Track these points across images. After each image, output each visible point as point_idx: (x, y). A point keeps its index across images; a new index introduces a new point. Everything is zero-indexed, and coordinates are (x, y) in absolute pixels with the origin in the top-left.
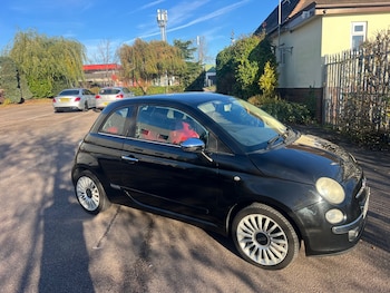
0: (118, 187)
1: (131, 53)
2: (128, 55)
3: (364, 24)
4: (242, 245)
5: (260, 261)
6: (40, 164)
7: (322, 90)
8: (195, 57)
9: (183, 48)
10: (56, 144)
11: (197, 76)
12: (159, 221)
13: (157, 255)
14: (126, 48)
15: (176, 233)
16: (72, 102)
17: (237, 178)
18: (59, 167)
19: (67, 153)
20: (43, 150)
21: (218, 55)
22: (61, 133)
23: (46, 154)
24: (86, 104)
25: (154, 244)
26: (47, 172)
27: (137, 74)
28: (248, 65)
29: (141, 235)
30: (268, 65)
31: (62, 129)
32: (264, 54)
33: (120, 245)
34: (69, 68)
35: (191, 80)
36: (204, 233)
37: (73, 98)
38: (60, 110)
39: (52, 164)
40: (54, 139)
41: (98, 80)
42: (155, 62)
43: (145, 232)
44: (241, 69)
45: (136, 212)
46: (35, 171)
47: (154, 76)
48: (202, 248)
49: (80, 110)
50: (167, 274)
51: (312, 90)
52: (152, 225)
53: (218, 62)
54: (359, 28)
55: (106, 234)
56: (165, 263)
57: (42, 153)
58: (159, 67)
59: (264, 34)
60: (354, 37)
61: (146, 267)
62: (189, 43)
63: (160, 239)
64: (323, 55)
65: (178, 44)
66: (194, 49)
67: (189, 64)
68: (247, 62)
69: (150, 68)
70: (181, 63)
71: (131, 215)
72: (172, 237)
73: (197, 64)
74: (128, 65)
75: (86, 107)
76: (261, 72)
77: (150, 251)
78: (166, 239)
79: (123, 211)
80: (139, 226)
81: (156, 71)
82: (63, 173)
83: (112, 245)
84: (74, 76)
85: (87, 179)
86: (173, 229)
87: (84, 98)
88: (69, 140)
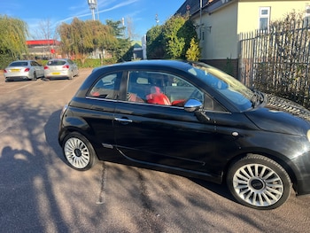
0: (111, 146)
1: (69, 30)
2: (67, 32)
3: (268, 9)
4: (237, 191)
5: (255, 203)
6: (10, 128)
7: (237, 61)
8: (125, 35)
9: (115, 27)
10: (18, 109)
11: (126, 50)
12: (146, 173)
13: (159, 205)
14: (64, 26)
15: (166, 184)
16: (22, 72)
17: (235, 134)
18: (30, 130)
19: (33, 117)
20: (8, 115)
21: (148, 33)
22: (19, 100)
23: (12, 118)
24: (35, 74)
25: (151, 195)
26: (20, 135)
27: (76, 48)
28: (177, 41)
29: (136, 187)
30: (193, 40)
31: (18, 97)
32: (189, 32)
33: (121, 199)
34: (13, 42)
35: (122, 54)
36: (191, 182)
37: (23, 69)
38: (10, 80)
39: (22, 127)
40: (14, 105)
41: (38, 54)
42: (91, 38)
43: (138, 185)
44: (171, 43)
45: (121, 167)
46: (7, 134)
47: (91, 50)
48: (197, 196)
49: (30, 80)
50: (178, 222)
51: (229, 61)
52: (141, 178)
53: (148, 39)
54: (265, 12)
55: (102, 189)
56: (169, 212)
57: (7, 118)
58: (94, 42)
59: (188, 15)
60: (261, 19)
61: (155, 218)
62: (119, 22)
63: (155, 189)
64: (238, 33)
65: (109, 23)
66: (123, 28)
67: (120, 40)
68: (176, 38)
69: (87, 43)
70: (113, 39)
71: (118, 170)
72: (165, 188)
73: (127, 40)
74: (67, 40)
75: (35, 77)
76: (187, 46)
77: (151, 202)
78: (160, 189)
79: (108, 167)
80: (130, 180)
81: (92, 46)
82: (37, 135)
83: (113, 199)
84: (18, 50)
85: (75, 140)
86: (162, 180)
87: (32, 68)
88: (29, 105)
